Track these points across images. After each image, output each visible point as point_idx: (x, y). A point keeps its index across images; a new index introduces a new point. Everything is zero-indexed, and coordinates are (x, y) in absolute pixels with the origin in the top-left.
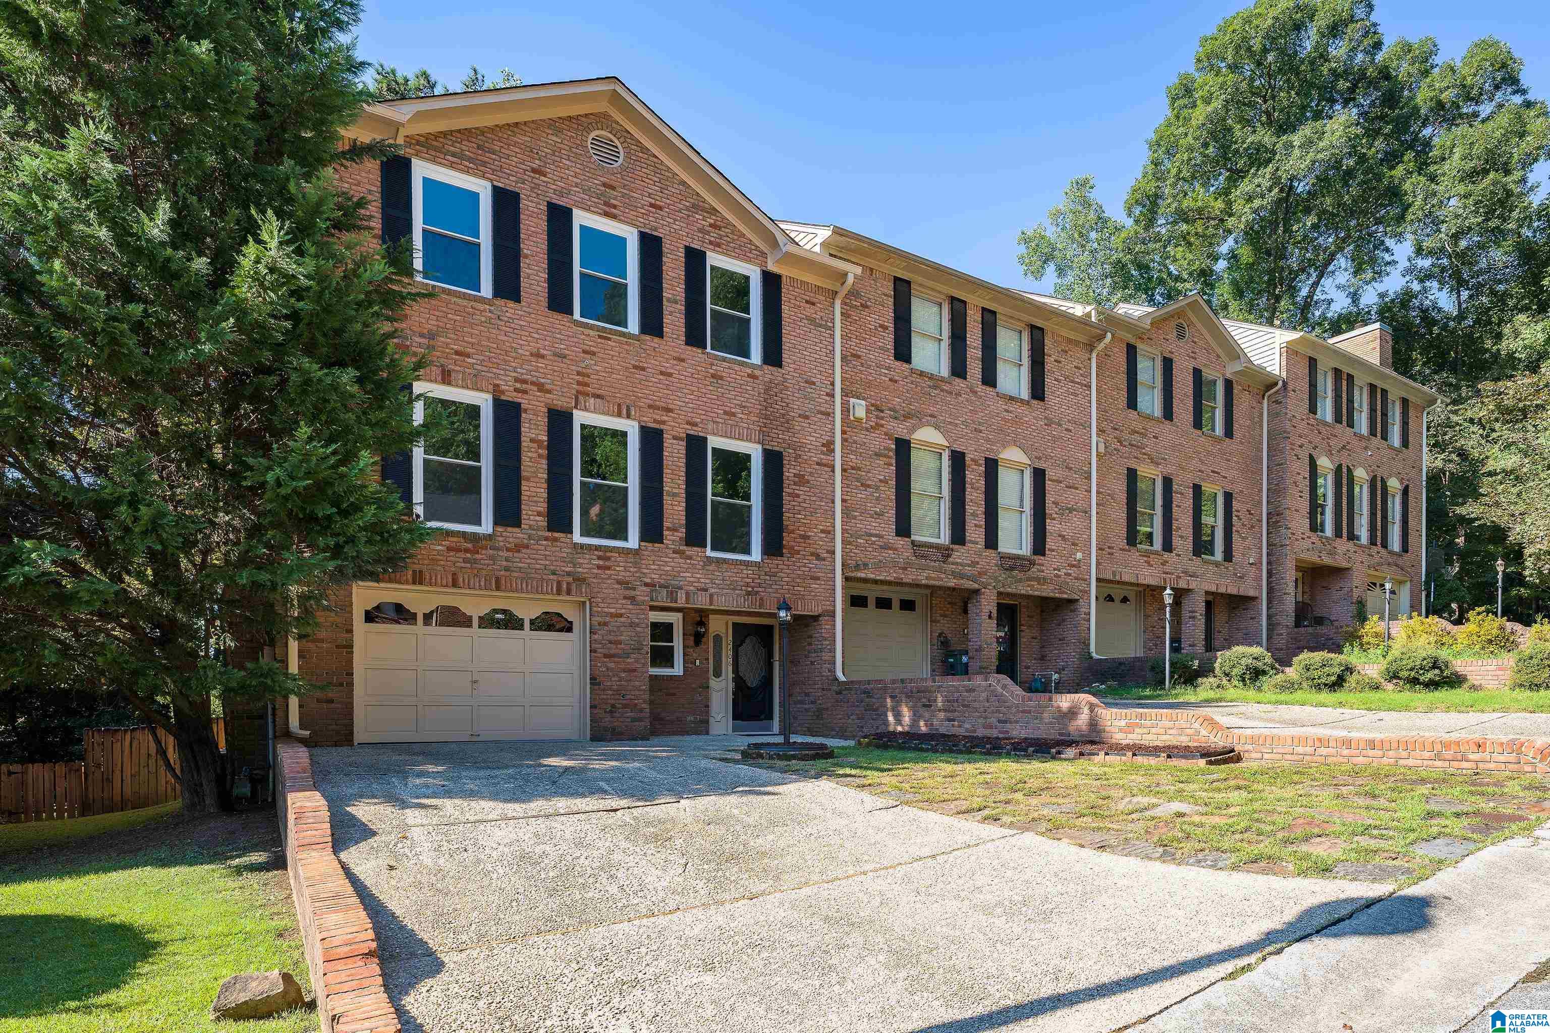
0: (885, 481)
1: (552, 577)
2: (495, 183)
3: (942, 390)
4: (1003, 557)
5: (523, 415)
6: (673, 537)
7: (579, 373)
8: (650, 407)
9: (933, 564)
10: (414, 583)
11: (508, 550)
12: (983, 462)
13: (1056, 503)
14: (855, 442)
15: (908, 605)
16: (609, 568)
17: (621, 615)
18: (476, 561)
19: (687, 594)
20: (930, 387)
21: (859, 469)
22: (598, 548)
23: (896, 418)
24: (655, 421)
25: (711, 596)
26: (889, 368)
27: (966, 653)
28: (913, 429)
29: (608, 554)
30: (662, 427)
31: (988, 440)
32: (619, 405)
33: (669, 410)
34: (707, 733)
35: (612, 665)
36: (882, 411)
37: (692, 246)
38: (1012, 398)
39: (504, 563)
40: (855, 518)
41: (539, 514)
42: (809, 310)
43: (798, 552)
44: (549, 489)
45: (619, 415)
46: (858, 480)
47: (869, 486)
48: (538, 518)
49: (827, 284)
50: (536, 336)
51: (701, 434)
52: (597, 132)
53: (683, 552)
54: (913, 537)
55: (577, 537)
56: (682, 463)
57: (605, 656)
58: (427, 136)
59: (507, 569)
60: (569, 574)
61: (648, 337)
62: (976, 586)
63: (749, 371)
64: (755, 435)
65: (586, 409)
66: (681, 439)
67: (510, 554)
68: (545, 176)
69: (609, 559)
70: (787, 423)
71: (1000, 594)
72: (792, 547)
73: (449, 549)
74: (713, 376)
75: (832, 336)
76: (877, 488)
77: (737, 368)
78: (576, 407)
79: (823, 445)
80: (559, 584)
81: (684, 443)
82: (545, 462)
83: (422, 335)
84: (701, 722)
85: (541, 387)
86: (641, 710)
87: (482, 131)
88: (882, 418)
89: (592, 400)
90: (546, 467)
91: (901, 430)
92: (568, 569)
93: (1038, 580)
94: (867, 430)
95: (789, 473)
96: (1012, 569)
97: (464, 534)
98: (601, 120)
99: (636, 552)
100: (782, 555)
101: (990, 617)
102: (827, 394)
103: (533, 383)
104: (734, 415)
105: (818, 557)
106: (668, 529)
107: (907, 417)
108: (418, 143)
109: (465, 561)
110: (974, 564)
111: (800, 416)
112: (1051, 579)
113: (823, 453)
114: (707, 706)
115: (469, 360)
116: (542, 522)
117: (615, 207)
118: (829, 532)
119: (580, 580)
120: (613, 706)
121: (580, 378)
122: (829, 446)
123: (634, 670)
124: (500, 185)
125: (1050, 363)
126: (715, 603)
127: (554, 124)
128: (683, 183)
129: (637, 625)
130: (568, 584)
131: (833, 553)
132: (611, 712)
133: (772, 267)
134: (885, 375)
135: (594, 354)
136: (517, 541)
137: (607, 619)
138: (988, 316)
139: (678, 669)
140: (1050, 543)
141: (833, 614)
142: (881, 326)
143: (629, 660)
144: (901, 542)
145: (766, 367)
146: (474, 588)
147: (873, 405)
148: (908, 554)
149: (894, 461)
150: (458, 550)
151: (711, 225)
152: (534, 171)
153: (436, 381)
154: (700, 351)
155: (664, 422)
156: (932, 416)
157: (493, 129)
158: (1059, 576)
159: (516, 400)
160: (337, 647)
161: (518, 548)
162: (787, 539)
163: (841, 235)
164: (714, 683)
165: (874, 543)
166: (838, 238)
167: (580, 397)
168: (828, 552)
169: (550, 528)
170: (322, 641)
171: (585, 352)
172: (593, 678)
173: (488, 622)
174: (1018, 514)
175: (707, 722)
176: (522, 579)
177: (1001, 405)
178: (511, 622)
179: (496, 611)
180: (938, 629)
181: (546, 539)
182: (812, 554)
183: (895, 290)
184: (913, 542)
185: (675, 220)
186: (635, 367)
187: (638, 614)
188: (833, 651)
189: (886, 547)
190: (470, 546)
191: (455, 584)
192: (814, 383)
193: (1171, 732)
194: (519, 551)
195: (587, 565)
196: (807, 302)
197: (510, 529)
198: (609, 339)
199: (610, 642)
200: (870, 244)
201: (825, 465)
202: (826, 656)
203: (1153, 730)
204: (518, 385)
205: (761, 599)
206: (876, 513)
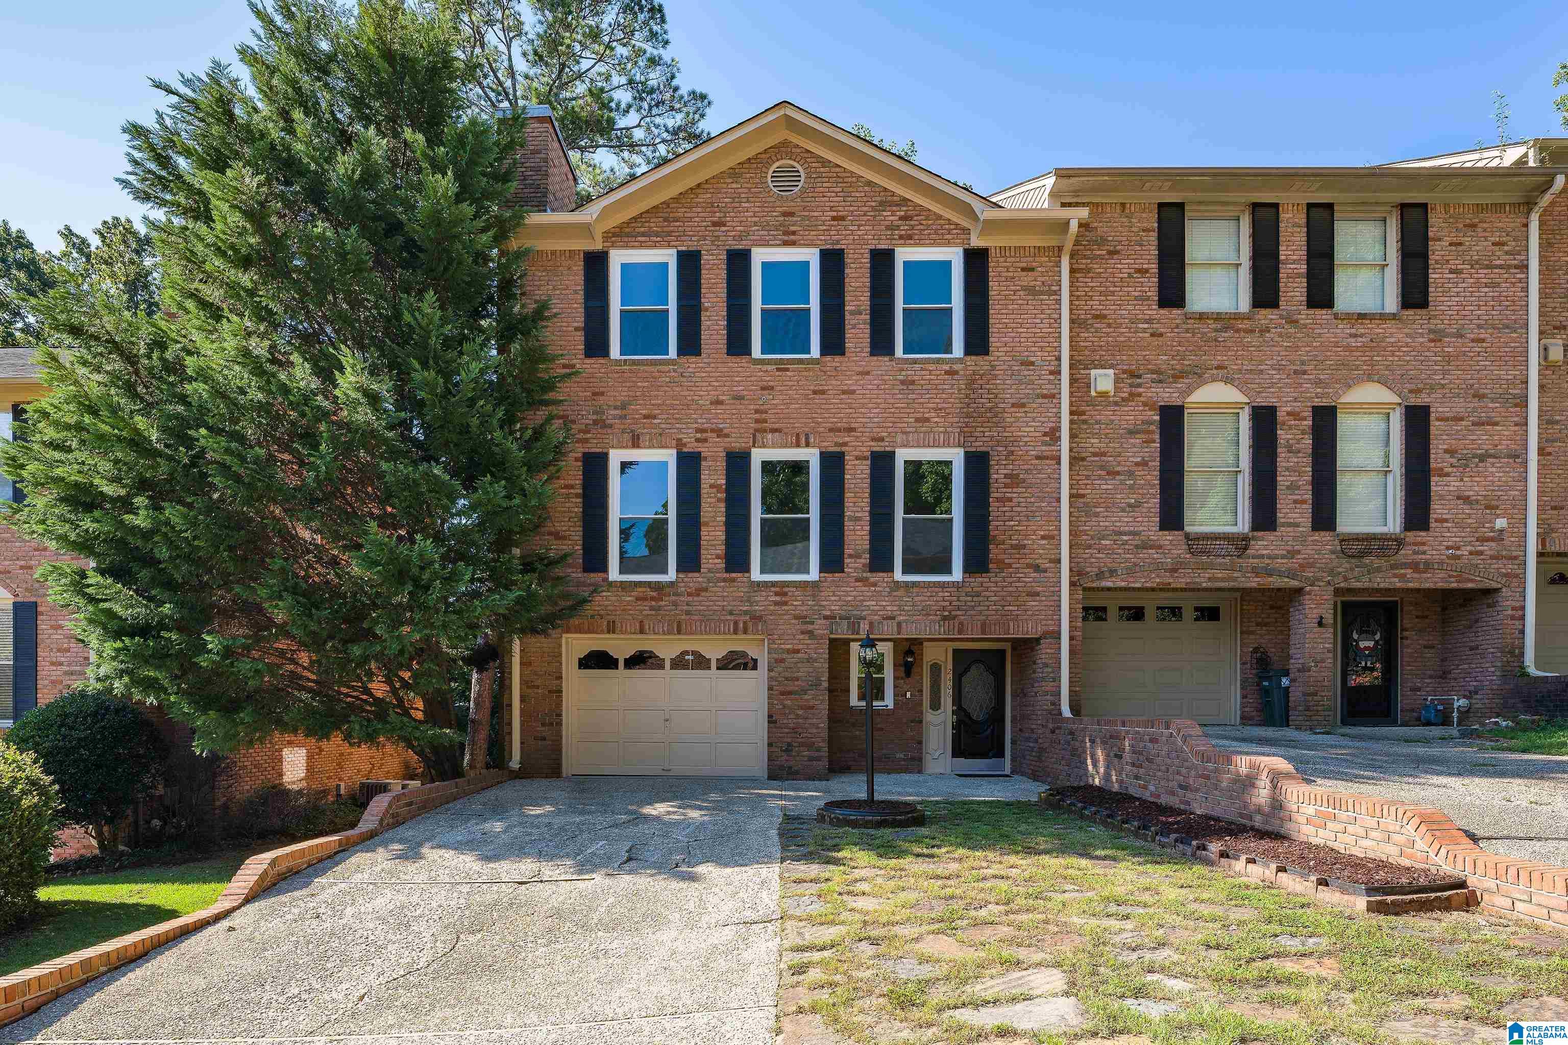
0: (1144, 463)
1: (729, 617)
2: (680, 248)
3: (1238, 331)
4: (1346, 539)
5: (703, 463)
6: (854, 565)
7: (757, 411)
8: (831, 430)
9: (1220, 560)
10: (609, 632)
11: (689, 594)
12: (1308, 413)
13: (1451, 452)
14: (1098, 422)
15: (1210, 614)
16: (786, 603)
17: (798, 651)
18: (659, 608)
19: (871, 624)
20: (1216, 330)
21: (1104, 454)
22: (774, 584)
23: (1160, 381)
24: (837, 444)
25: (899, 625)
26: (1149, 321)
27: (1286, 673)
28: (1190, 390)
29: (786, 589)
30: (844, 449)
31: (1318, 383)
32: (798, 435)
33: (851, 430)
34: (920, 772)
35: (789, 702)
36: (1139, 377)
37: (879, 247)
38: (1362, 316)
39: (685, 608)
40: (1097, 515)
41: (718, 557)
42: (1027, 279)
43: (1010, 566)
44: (727, 532)
45: (798, 445)
46: (1102, 468)
47: (1118, 473)
48: (716, 561)
49: (1051, 241)
50: (716, 384)
51: (888, 449)
52: (777, 164)
53: (867, 579)
54: (1188, 529)
55: (756, 574)
56: (866, 485)
57: (782, 693)
58: (620, 227)
59: (688, 613)
60: (746, 613)
61: (828, 358)
62: (1295, 583)
63: (947, 367)
64: (955, 437)
65: (764, 446)
66: (865, 458)
67: (690, 599)
68: (725, 225)
69: (785, 594)
70: (994, 415)
71: (1338, 592)
72: (1002, 561)
73: (638, 599)
74: (903, 382)
75: (1058, 302)
76: (1131, 474)
77: (932, 367)
78: (754, 446)
79: (1045, 434)
80: (736, 623)
81: (869, 462)
82: (723, 505)
83: (616, 408)
84: (913, 759)
85: (719, 433)
86: (818, 750)
87: (666, 204)
88: (1139, 385)
89: (770, 436)
90: (724, 510)
91: (1168, 395)
92: (745, 608)
93: (1415, 566)
94: (1116, 404)
95: (998, 474)
96: (1362, 554)
97: (649, 584)
98: (782, 149)
99: (815, 585)
100: (987, 571)
101: (1320, 624)
102: (1052, 373)
103: (713, 431)
104: (927, 420)
105: (1037, 568)
106: (850, 556)
107: (1176, 377)
108: (614, 235)
109: (652, 608)
110: (1292, 554)
111: (1013, 405)
112: (1441, 563)
113: (1045, 444)
114: (920, 743)
115: (656, 421)
116: (721, 564)
117: (794, 233)
118: (1053, 537)
119: (757, 618)
120: (789, 744)
121: (757, 416)
122: (1053, 435)
123: (812, 708)
124: (684, 248)
125: (1437, 251)
126: (903, 630)
127: (734, 173)
128: (869, 183)
129: (815, 660)
130: (745, 623)
131: (1059, 561)
132: (787, 750)
133: (976, 242)
134: (1144, 330)
135: (772, 388)
136: (697, 585)
137: (784, 656)
138: (1317, 214)
139: (889, 701)
140: (1438, 509)
141: (1057, 635)
142: (1139, 271)
143: (806, 697)
144: (1168, 537)
145: (968, 358)
146: (658, 633)
147: (1124, 372)
148: (1180, 551)
149: (1157, 437)
150: (644, 599)
151: (901, 218)
152: (715, 224)
153: (626, 447)
154: (886, 359)
155: (845, 444)
156: (1218, 368)
157: (676, 199)
158: (1458, 557)
159: (697, 450)
160: (550, 692)
161: (699, 591)
162: (994, 552)
163: (1069, 177)
164: (930, 716)
165: (1125, 543)
166: (1065, 181)
167: (757, 436)
168: (1051, 561)
169: (728, 570)
170: (538, 687)
171: (763, 389)
172: (770, 716)
173: (679, 663)
174: (1381, 476)
175: (920, 759)
176: (702, 621)
177: (1344, 329)
178: (701, 663)
179: (686, 653)
180: (1253, 641)
181: (724, 580)
182: (1029, 566)
183: (1160, 221)
184: (1187, 536)
185: (859, 226)
186: (815, 392)
187: (816, 649)
188: (1057, 679)
189: (1145, 546)
190: (654, 594)
191: (642, 632)
192: (1032, 363)
193: (1373, 834)
194: (698, 595)
195: (763, 602)
196: (1023, 269)
197: (690, 575)
198: (787, 370)
199: (787, 679)
200: (1108, 175)
201: (1047, 458)
202: (1049, 686)
203: (1350, 828)
204: (699, 435)
205: (961, 623)
206: (1130, 505)
